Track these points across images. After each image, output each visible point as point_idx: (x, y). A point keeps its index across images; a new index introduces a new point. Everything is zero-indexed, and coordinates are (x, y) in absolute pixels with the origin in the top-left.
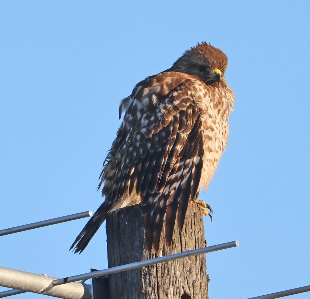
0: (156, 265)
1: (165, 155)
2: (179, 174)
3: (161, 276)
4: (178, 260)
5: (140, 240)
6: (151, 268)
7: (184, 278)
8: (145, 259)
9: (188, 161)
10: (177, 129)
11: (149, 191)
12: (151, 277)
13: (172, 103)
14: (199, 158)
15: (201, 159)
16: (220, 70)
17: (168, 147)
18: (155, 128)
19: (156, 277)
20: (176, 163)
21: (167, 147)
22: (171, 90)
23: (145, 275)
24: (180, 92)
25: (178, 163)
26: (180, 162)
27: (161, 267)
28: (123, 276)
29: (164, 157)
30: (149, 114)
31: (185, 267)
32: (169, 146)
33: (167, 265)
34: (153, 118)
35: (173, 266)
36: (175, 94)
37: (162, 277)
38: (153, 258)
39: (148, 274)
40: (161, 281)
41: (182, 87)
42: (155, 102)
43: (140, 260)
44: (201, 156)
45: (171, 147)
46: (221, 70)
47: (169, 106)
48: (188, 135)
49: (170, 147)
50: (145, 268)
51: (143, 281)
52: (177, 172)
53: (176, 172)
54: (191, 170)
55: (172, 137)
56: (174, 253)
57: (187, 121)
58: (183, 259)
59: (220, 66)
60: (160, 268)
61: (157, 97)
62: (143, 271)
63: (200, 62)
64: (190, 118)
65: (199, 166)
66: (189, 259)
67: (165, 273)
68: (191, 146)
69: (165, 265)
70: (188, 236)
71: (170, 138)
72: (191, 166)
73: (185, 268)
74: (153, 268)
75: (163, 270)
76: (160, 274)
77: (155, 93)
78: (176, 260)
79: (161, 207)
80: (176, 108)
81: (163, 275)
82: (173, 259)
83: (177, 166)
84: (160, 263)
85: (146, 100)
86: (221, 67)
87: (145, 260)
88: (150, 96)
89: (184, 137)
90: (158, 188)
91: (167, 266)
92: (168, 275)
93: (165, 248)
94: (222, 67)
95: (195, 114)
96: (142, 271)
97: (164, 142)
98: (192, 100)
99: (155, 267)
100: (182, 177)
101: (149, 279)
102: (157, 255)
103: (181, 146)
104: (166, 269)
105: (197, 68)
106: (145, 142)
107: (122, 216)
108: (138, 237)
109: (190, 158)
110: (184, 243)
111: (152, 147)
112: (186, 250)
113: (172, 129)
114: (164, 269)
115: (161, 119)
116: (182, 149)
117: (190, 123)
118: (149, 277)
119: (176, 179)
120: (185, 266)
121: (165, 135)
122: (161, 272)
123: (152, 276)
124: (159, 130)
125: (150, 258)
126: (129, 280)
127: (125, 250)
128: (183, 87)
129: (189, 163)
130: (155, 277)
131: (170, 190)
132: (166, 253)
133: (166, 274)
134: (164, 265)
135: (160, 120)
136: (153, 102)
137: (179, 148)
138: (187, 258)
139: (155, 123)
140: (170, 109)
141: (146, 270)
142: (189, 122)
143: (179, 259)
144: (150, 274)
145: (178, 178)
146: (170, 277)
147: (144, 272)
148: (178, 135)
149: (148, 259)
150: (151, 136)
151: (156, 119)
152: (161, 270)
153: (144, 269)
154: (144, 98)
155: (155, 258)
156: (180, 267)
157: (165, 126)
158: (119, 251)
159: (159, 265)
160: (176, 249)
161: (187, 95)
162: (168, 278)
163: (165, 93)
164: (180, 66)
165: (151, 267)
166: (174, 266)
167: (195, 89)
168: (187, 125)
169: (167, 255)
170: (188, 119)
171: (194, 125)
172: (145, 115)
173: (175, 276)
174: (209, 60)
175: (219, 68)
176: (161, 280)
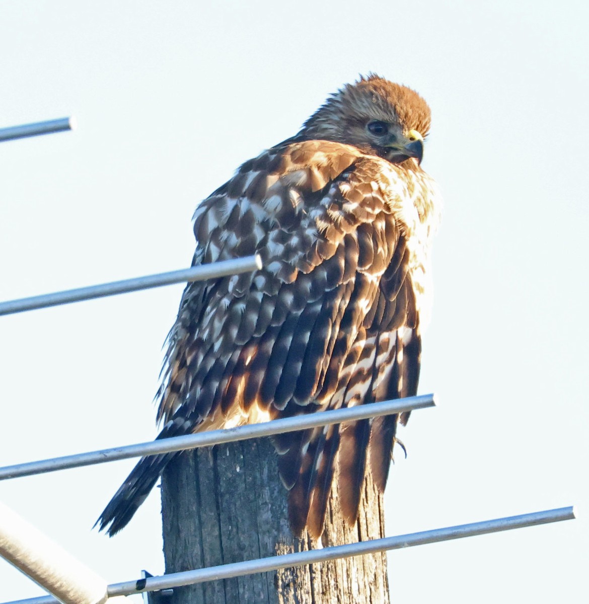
0: (311, 566)
1: (334, 320)
2: (366, 364)
3: (321, 591)
4: (355, 557)
5: (274, 507)
6: (300, 571)
7: (366, 598)
8: (285, 550)
9: (385, 336)
10: (355, 263)
11: (296, 401)
12: (299, 592)
13: (340, 208)
14: (410, 330)
15: (414, 332)
16: (420, 133)
17: (338, 302)
18: (304, 261)
19: (310, 591)
20: (357, 340)
21: (336, 302)
22: (330, 179)
23: (286, 586)
24: (356, 184)
25: (361, 339)
26: (368, 337)
27: (322, 571)
28: (228, 588)
29: (331, 325)
30: (285, 231)
31: (367, 573)
32: (340, 300)
33: (333, 567)
34: (294, 241)
35: (345, 569)
36: (345, 188)
37: (324, 593)
38: (302, 550)
39: (292, 584)
40: (321, 601)
41: (358, 174)
42: (297, 205)
43: (274, 554)
44: (414, 326)
45: (345, 303)
46: (422, 133)
47: (335, 214)
48: (380, 278)
49: (343, 302)
50: (286, 570)
51: (281, 599)
52: (360, 359)
53: (358, 359)
54: (395, 356)
55: (344, 279)
56: (346, 541)
57: (376, 245)
58: (363, 558)
59: (420, 123)
60: (320, 573)
61: (299, 194)
62: (280, 578)
63: (377, 115)
64: (383, 241)
65: (413, 348)
66: (374, 556)
67: (329, 585)
68: (388, 303)
69: (330, 566)
70: (370, 506)
71: (340, 283)
72: (394, 347)
73: (368, 576)
74: (303, 573)
75: (325, 577)
76: (319, 585)
77: (294, 185)
78: (352, 557)
79: (327, 438)
80: (351, 218)
81: (326, 588)
82: (345, 555)
83: (360, 347)
84: (319, 563)
85: (274, 202)
86: (423, 125)
87: (285, 553)
88: (283, 192)
89: (372, 282)
90: (319, 392)
91: (334, 569)
92: (335, 588)
93: (329, 530)
94: (425, 126)
95: (392, 232)
96: (278, 577)
97: (327, 293)
98: (383, 202)
99: (309, 571)
100: (374, 371)
101: (296, 597)
102: (313, 544)
103: (368, 301)
104: (331, 576)
105: (367, 126)
106: (277, 293)
107: (226, 453)
108: (268, 501)
109: (389, 328)
110: (365, 521)
111: (298, 303)
112: (368, 536)
113: (342, 263)
114: (327, 576)
115: (316, 241)
116: (369, 308)
117: (385, 251)
118: (295, 590)
119: (360, 376)
120: (367, 571)
121: (327, 276)
122: (322, 581)
123: (301, 589)
124: (314, 265)
125: (296, 551)
126: (246, 596)
127: (235, 530)
128: (360, 173)
129: (389, 339)
130: (308, 593)
131: (346, 400)
132: (331, 540)
133: (331, 587)
134: (328, 566)
135: (315, 244)
136: (293, 204)
137: (364, 305)
138: (370, 555)
139: (304, 250)
140: (337, 220)
141: (287, 576)
142: (380, 249)
143: (356, 555)
144: (298, 586)
145: (365, 373)
146: (340, 593)
147: (282, 580)
148: (359, 276)
149: (293, 550)
150: (293, 278)
151: (305, 243)
152: (322, 578)
153: (282, 574)
154: (268, 197)
155: (307, 549)
156: (358, 573)
157: (327, 257)
158: (216, 533)
159: (317, 566)
160: (350, 532)
161: (371, 190)
162: (336, 595)
163: (320, 186)
164: (325, 126)
165: (298, 570)
166: (347, 570)
167: (385, 180)
168: (377, 256)
169: (332, 544)
170: (378, 242)
171: (391, 258)
172: (273, 234)
173: (349, 593)
174: (398, 108)
175: (418, 127)
176: (321, 599)
